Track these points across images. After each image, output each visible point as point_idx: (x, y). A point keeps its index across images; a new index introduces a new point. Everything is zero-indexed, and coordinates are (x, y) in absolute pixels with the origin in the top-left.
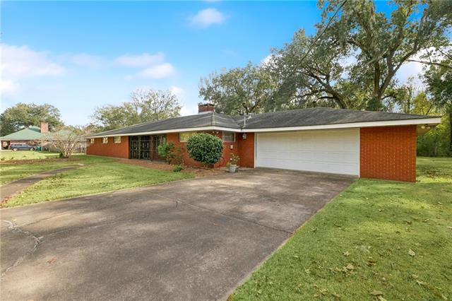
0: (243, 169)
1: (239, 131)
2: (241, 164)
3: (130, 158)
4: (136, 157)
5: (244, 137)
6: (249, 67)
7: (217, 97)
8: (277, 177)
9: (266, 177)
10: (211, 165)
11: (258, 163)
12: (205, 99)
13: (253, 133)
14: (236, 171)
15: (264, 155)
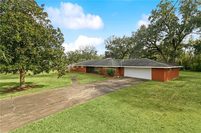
0: (121, 77)
1: (120, 66)
2: (120, 75)
3: (87, 72)
4: (89, 72)
5: (121, 68)
6: (124, 37)
7: (112, 49)
8: (129, 79)
9: (127, 79)
10: (112, 76)
11: (125, 75)
12: (107, 50)
13: (124, 67)
14: (119, 78)
15: (127, 73)
